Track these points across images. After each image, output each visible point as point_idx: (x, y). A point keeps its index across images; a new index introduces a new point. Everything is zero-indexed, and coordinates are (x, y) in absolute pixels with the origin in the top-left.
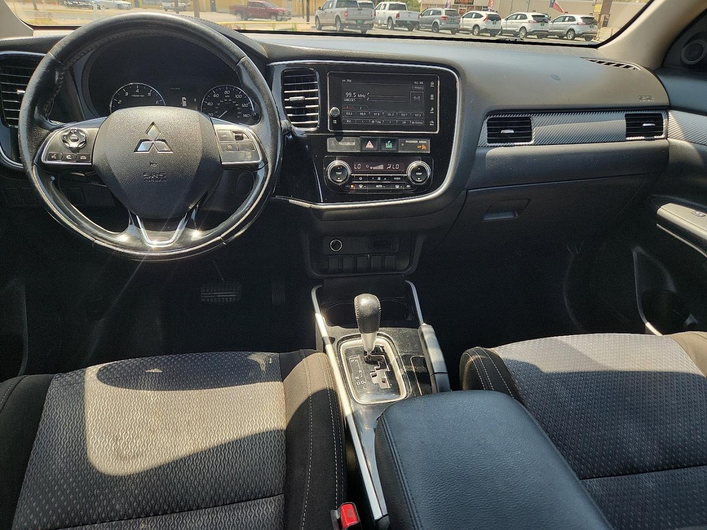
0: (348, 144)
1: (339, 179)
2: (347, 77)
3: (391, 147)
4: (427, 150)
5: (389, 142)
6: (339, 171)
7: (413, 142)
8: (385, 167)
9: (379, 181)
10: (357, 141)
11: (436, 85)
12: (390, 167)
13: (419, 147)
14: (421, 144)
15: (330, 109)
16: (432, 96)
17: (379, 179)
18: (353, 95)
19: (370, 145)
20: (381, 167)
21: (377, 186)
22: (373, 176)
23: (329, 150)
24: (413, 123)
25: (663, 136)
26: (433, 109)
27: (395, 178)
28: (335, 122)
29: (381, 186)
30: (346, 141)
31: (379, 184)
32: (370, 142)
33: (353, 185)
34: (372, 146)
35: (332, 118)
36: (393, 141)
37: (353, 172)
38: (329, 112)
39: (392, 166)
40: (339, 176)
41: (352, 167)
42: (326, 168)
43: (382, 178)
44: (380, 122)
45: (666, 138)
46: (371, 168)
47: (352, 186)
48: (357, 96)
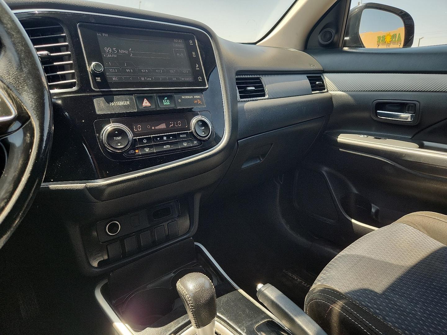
0: (121, 103)
1: (119, 144)
2: (101, 31)
3: (169, 104)
4: (203, 105)
5: (166, 98)
6: (117, 135)
7: (189, 97)
8: (167, 125)
9: (165, 141)
10: (131, 100)
11: (194, 43)
12: (172, 125)
13: (196, 102)
14: (196, 99)
15: (90, 64)
16: (194, 53)
17: (165, 138)
18: (113, 50)
19: (146, 103)
20: (163, 126)
21: (165, 147)
22: (158, 137)
23: (98, 112)
24: (183, 79)
25: (326, 90)
26: (197, 66)
27: (181, 136)
28: (98, 79)
29: (168, 146)
30: (119, 100)
31: (165, 144)
32: (145, 99)
33: (138, 149)
34: (149, 104)
35: (95, 75)
36: (170, 98)
37: (135, 135)
38: (89, 69)
39: (174, 124)
40: (119, 142)
41: (132, 129)
42: (99, 134)
43: (168, 137)
44: (150, 79)
45: (327, 91)
46: (153, 128)
47: (137, 151)
48: (118, 51)
